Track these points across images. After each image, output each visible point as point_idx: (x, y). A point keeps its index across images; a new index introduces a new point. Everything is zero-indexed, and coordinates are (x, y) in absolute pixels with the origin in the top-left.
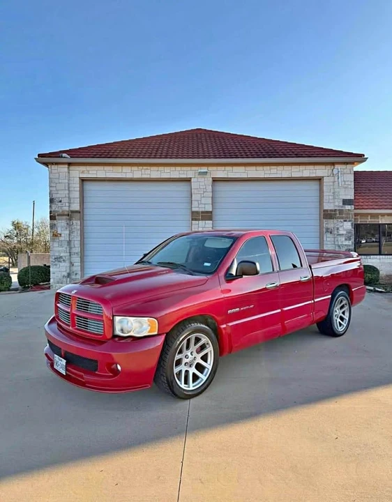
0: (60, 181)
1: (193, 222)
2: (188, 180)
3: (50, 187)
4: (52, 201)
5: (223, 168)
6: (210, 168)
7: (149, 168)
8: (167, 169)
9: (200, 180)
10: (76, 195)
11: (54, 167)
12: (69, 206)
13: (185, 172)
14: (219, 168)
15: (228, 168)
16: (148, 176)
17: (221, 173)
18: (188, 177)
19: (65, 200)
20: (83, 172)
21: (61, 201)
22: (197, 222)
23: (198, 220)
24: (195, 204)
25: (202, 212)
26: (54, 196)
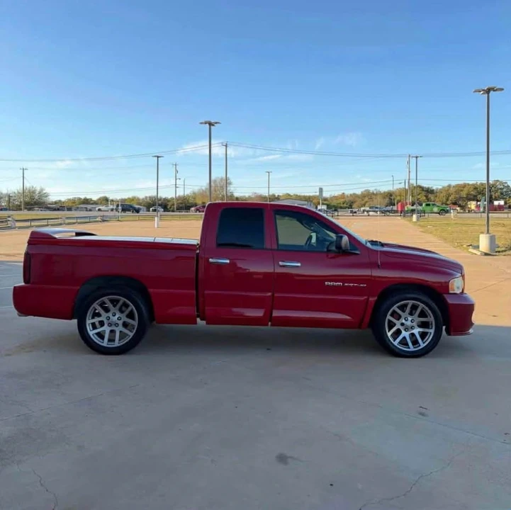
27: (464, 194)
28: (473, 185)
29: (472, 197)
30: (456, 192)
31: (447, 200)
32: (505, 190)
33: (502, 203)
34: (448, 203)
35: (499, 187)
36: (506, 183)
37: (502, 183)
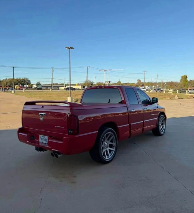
27: (13, 83)
28: (16, 79)
29: (16, 84)
30: (10, 82)
31: (6, 84)
32: (28, 81)
33: (27, 86)
34: (7, 86)
35: (26, 80)
36: (28, 79)
37: (27, 79)
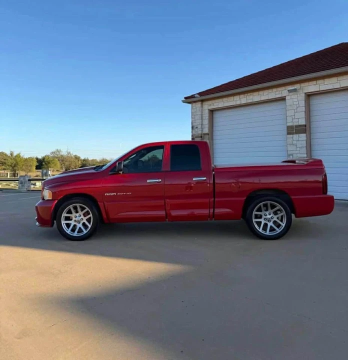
0: (197, 114)
1: (288, 136)
2: (283, 99)
3: (192, 118)
4: (193, 128)
5: (314, 82)
6: (303, 85)
7: (252, 94)
8: (266, 92)
9: (292, 97)
10: (206, 122)
11: (194, 104)
12: (202, 131)
13: (280, 92)
14: (311, 83)
15: (320, 82)
16: (252, 101)
17: (312, 87)
18: (283, 96)
19: (199, 127)
20: (210, 105)
21: (197, 128)
22: (292, 136)
23: (293, 134)
24: (289, 119)
25: (296, 126)
26: (194, 124)
